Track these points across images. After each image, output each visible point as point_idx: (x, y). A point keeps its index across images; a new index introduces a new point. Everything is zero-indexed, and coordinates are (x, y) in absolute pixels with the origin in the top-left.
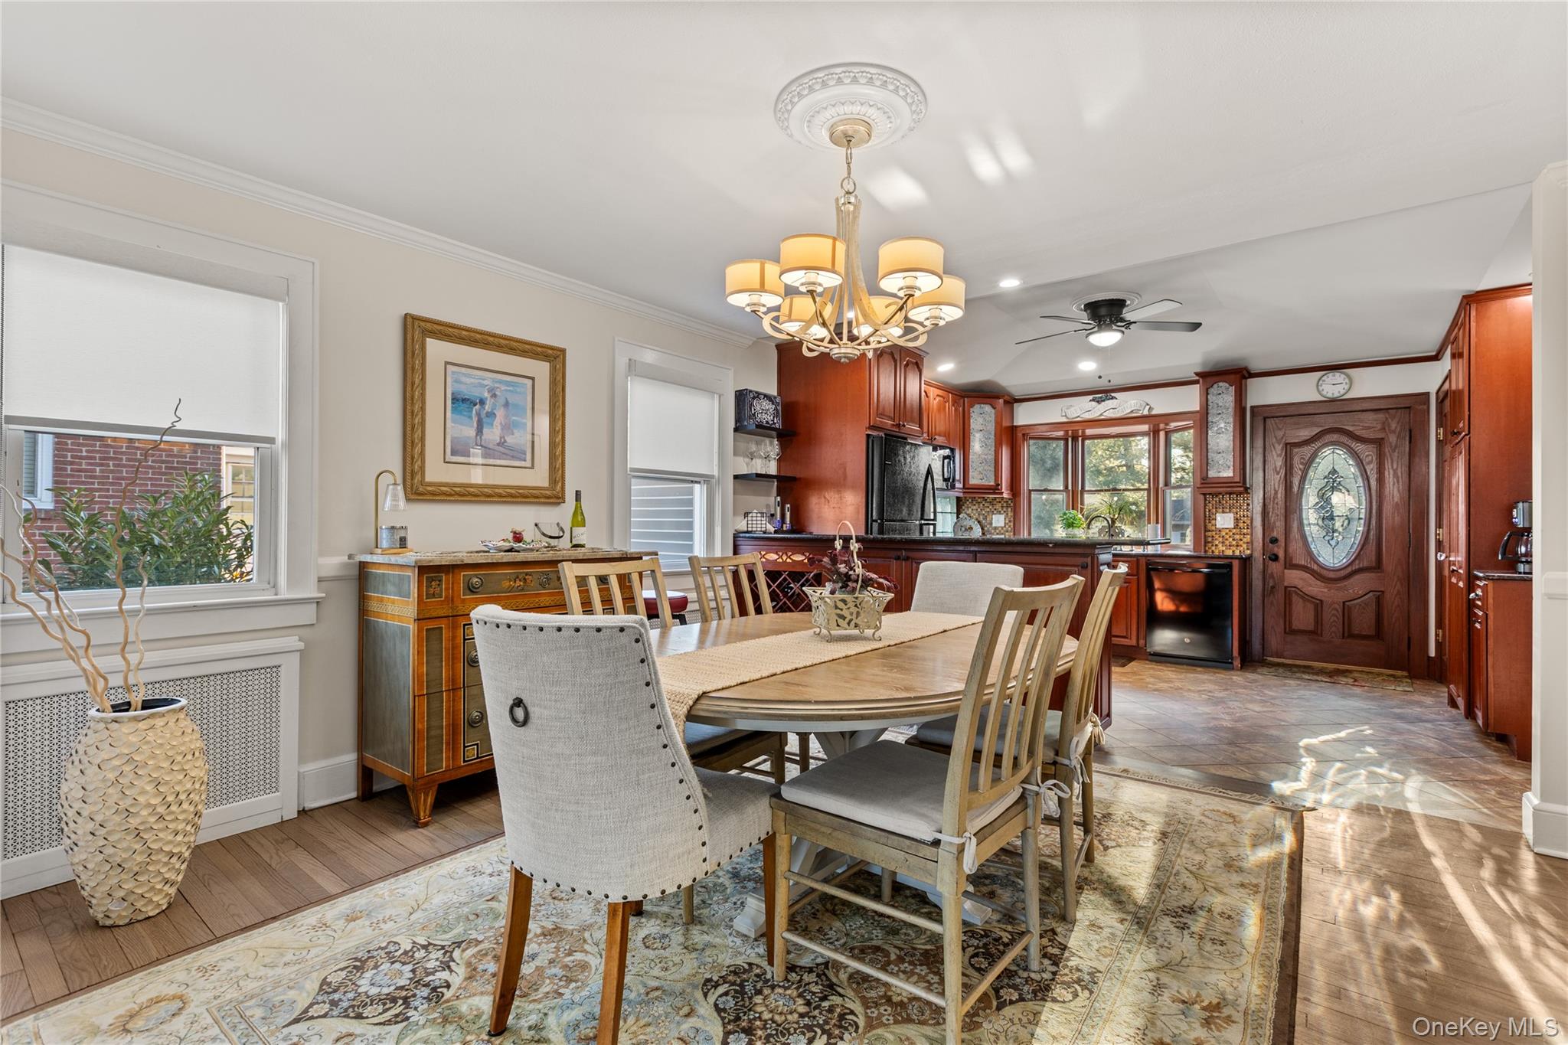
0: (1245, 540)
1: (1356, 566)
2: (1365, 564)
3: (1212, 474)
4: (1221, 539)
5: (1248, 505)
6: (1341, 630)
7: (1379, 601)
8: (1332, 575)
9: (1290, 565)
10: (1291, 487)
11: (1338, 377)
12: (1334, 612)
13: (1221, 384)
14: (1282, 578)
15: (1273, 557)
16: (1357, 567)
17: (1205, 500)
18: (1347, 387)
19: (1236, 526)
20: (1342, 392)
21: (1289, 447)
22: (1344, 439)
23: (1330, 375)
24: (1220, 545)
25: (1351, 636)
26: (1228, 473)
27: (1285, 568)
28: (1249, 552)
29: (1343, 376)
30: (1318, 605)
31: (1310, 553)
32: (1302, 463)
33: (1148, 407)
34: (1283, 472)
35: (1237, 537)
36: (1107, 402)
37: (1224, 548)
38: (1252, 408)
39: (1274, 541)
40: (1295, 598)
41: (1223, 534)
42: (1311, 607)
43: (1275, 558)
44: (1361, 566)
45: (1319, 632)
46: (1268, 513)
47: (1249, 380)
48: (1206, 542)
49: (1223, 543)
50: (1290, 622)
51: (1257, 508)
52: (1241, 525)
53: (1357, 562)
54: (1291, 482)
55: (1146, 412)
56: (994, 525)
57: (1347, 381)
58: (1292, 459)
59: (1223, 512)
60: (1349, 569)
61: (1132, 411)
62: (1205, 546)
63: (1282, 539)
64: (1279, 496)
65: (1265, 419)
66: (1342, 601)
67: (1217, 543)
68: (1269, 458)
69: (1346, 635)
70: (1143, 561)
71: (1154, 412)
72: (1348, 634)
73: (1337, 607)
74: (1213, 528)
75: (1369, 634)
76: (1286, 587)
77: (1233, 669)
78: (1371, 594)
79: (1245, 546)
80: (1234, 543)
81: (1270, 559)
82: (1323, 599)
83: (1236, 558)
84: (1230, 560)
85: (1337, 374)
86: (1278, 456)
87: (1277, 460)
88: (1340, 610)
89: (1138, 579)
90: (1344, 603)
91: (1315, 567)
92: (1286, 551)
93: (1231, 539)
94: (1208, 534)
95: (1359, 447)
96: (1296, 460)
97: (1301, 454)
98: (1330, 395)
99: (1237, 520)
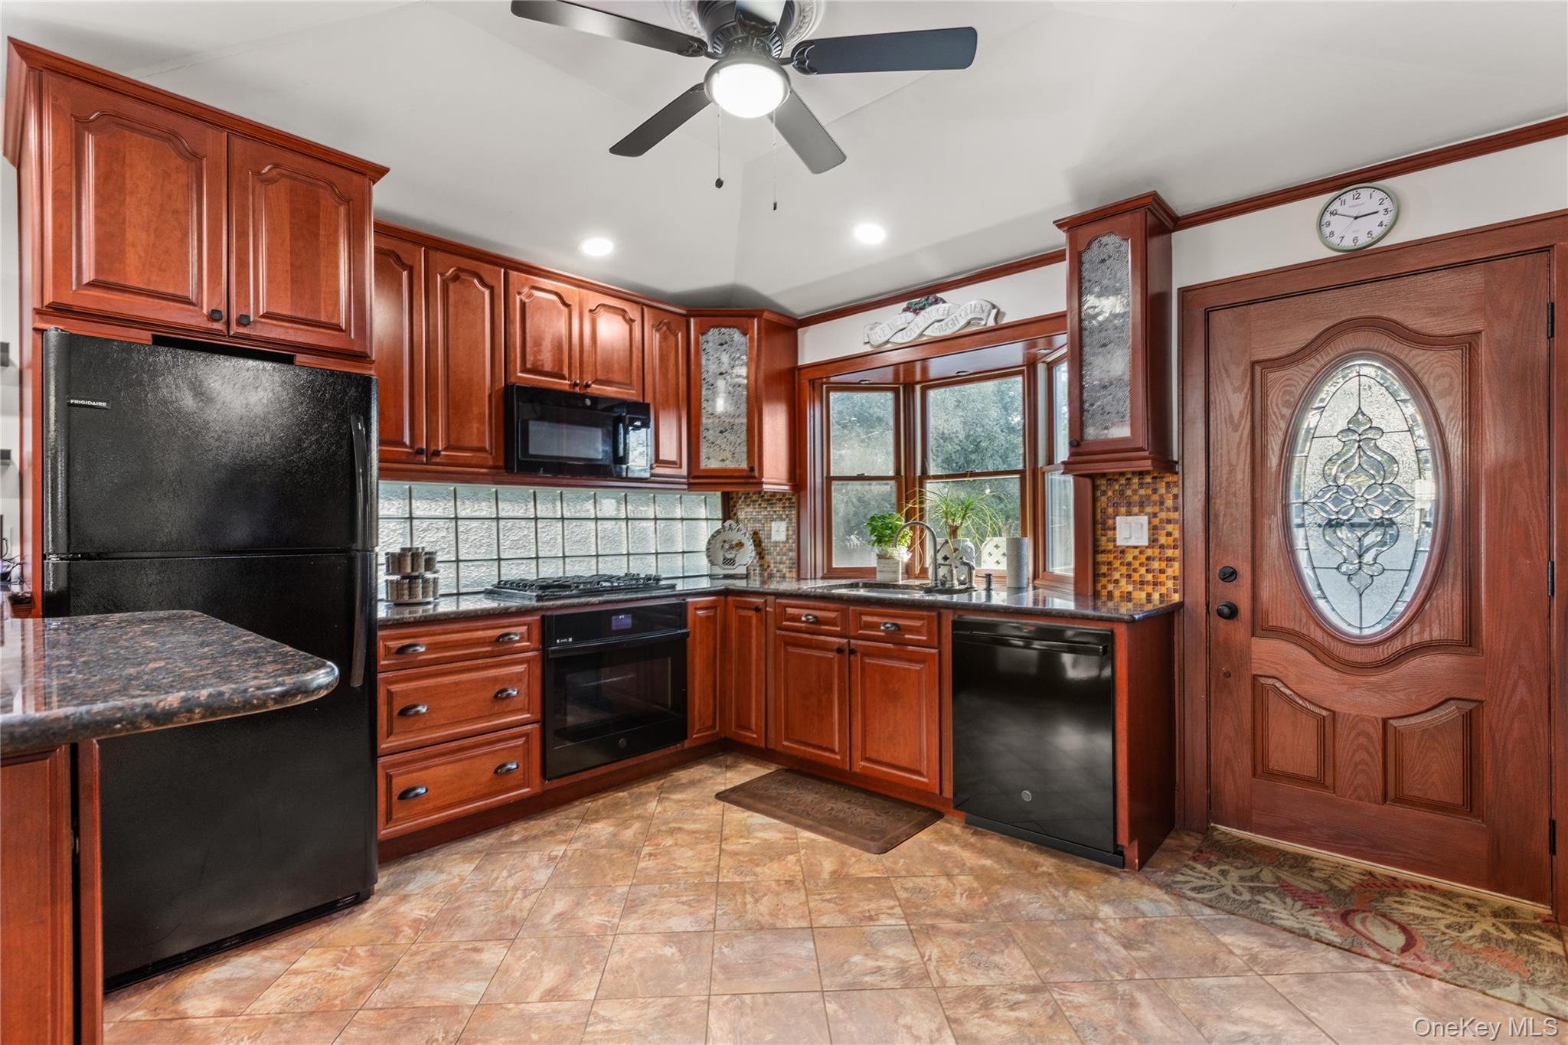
0: (1170, 572)
1: (1414, 637)
2: (1436, 633)
3: (1091, 433)
4: (1124, 570)
5: (1176, 497)
6: (1379, 783)
7: (1470, 723)
8: (1357, 656)
9: (1261, 627)
10: (1264, 457)
11: (1366, 198)
12: (1362, 740)
13: (1105, 239)
14: (1245, 655)
15: (1226, 610)
16: (1416, 640)
17: (1095, 488)
18: (1387, 219)
19: (1153, 541)
20: (1377, 232)
21: (1259, 369)
22: (1383, 342)
23: (1348, 197)
24: (1123, 582)
25: (1400, 800)
26: (1121, 431)
27: (1253, 635)
28: (1176, 598)
29: (1378, 195)
30: (1327, 726)
31: (1308, 602)
32: (1287, 404)
33: (994, 312)
34: (1246, 425)
35: (1156, 565)
36: (928, 309)
37: (1130, 588)
38: (1184, 292)
39: (1230, 575)
40: (1273, 701)
41: (1129, 558)
42: (1311, 725)
43: (1232, 613)
44: (1426, 637)
45: (1329, 781)
46: (1217, 516)
47: (1175, 236)
48: (1096, 576)
49: (1129, 576)
50: (1265, 755)
51: (1194, 503)
52: (1163, 540)
53: (1416, 627)
54: (1264, 447)
55: (991, 323)
56: (773, 539)
57: (1388, 204)
58: (1264, 396)
59: (1129, 513)
60: (1397, 645)
61: (969, 323)
62: (1095, 582)
63: (1245, 570)
64: (1239, 476)
65: (1207, 313)
66: (1380, 716)
67: (1117, 576)
68: (1216, 396)
69: (1391, 794)
70: (949, 618)
71: (1006, 320)
72: (1393, 793)
73: (1372, 731)
74: (1111, 546)
75: (1448, 799)
76: (1255, 677)
77: (1123, 866)
78: (1452, 707)
79: (1170, 584)
80: (1149, 577)
81: (1220, 614)
82: (1337, 708)
83: (1120, 621)
84: (1107, 626)
85: (1365, 193)
86: (1235, 390)
87: (1232, 400)
88: (1377, 736)
89: (940, 653)
90: (1385, 721)
91: (1318, 635)
92: (1255, 597)
93: (1143, 570)
94: (1101, 558)
95: (1420, 358)
96: (1275, 398)
97: (1281, 385)
98: (1348, 244)
99: (1154, 529)
